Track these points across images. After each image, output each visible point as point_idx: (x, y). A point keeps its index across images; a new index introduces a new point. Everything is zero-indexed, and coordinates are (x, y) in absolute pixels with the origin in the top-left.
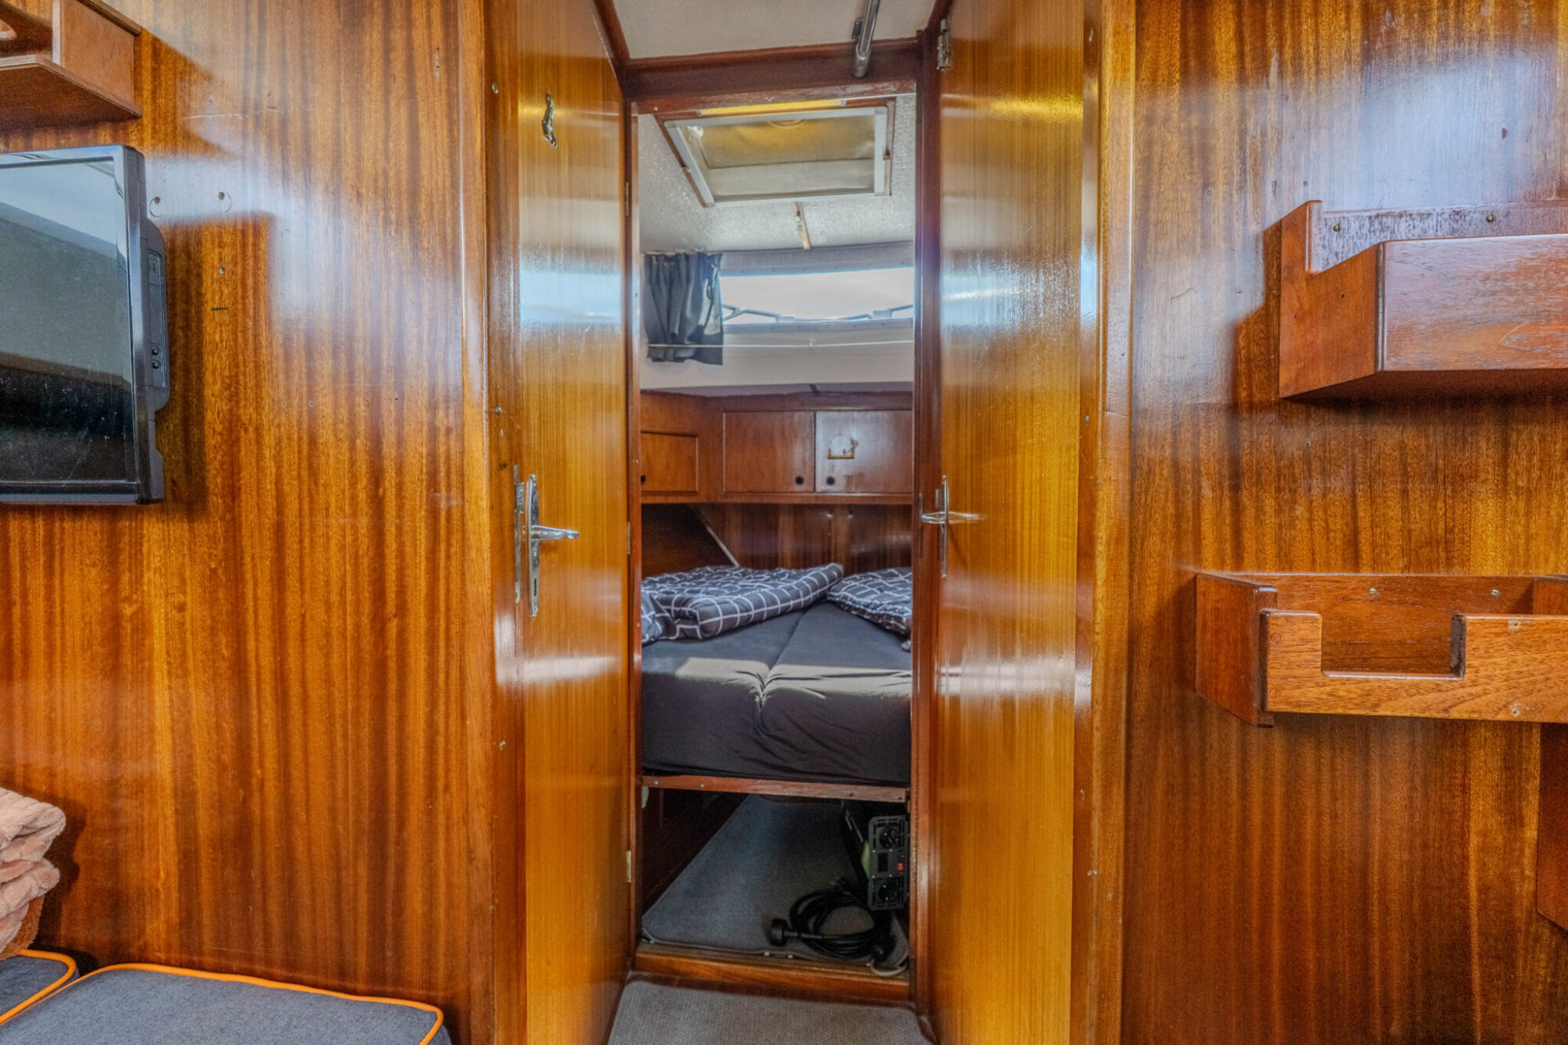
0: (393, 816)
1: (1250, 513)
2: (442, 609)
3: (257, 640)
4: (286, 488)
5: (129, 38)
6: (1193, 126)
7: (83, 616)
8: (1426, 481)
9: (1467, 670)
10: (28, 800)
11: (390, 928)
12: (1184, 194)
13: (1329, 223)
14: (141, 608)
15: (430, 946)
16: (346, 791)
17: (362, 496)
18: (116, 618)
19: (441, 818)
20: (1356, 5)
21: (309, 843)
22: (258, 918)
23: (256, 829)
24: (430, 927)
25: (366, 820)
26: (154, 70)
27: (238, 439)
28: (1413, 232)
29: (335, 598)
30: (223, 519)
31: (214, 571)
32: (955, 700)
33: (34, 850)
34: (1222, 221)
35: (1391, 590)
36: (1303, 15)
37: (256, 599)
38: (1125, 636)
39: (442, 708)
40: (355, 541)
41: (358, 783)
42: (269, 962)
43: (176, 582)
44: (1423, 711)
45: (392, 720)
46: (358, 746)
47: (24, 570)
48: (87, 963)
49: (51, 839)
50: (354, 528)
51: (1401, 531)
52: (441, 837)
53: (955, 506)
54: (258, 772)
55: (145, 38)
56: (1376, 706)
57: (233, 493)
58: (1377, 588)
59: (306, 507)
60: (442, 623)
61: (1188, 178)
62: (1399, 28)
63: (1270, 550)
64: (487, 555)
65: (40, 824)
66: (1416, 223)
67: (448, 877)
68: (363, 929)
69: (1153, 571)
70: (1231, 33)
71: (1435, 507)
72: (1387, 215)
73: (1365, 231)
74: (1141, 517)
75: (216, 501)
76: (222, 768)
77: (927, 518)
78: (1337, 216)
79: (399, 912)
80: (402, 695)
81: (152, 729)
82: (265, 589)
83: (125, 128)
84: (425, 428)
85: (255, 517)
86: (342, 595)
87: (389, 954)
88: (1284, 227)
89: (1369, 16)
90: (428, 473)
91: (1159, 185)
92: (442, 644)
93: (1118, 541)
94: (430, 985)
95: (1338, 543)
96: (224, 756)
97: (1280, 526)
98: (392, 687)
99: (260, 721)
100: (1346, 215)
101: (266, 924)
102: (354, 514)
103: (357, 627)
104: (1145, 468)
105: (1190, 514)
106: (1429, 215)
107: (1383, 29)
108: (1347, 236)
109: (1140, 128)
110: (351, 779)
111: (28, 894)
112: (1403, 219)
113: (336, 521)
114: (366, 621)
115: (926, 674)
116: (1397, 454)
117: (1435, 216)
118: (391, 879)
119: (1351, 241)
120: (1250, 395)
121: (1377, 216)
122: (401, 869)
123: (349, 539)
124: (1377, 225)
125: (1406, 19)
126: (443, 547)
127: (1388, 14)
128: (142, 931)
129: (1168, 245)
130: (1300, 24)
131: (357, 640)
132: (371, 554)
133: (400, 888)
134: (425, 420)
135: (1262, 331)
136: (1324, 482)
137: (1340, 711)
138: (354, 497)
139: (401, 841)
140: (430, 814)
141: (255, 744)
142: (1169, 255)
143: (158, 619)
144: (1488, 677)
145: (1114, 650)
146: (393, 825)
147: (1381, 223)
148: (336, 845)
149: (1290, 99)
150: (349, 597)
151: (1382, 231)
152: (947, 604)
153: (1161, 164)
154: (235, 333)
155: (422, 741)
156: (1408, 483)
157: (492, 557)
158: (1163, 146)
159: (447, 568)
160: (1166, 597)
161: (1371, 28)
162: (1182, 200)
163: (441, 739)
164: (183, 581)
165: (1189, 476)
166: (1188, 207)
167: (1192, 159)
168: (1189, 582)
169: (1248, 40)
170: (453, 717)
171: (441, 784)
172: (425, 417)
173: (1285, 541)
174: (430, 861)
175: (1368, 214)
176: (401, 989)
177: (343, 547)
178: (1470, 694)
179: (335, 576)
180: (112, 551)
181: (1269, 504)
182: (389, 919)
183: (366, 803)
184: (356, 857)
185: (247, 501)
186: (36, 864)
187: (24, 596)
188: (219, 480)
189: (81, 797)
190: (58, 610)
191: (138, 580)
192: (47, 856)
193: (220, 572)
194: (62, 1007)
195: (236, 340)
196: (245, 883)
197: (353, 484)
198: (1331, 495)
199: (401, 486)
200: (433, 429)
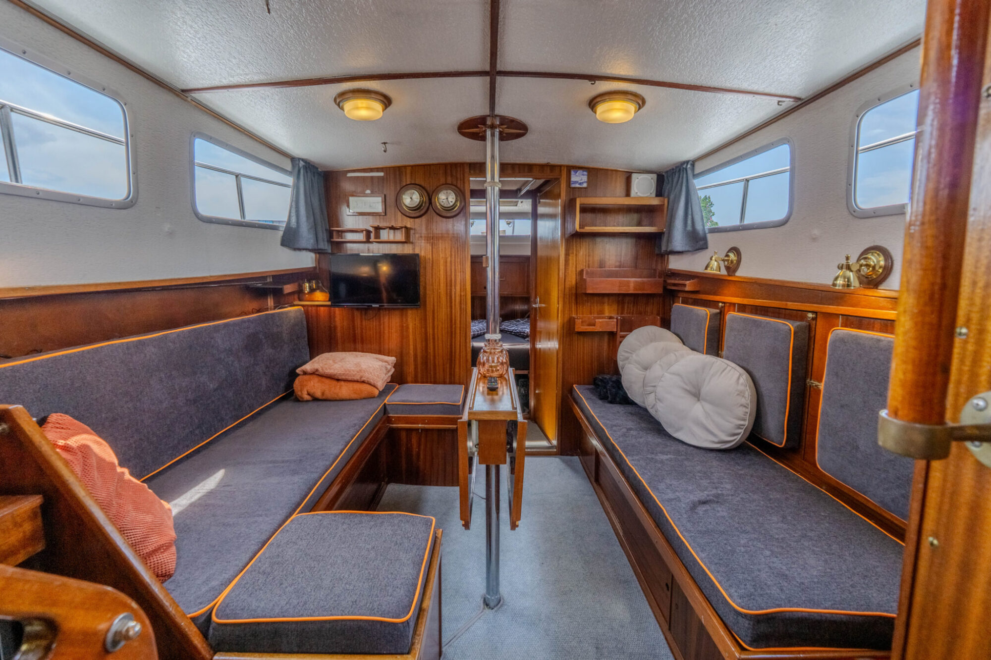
2: (463, 323)
14: (407, 325)
18: (403, 326)
21: (439, 362)
23: (429, 360)
25: (449, 357)
30: (423, 310)
32: (540, 349)
37: (429, 322)
41: (447, 351)
45: (453, 341)
46: (448, 346)
50: (447, 311)
52: (462, 359)
53: (540, 303)
54: (429, 350)
57: (425, 304)
59: (438, 307)
60: (462, 325)
68: (448, 373)
75: (422, 306)
77: (534, 306)
80: (455, 337)
82: (431, 321)
85: (429, 307)
86: (445, 322)
90: (460, 302)
92: (462, 329)
96: (423, 349)
98: (453, 336)
101: (430, 375)
102: (447, 309)
103: (447, 327)
113: (444, 310)
115: (533, 344)
126: (462, 313)
128: (408, 378)
131: (448, 329)
132: (450, 315)
133: (455, 368)
138: (447, 306)
139: (455, 361)
140: (460, 355)
143: (411, 326)
152: (538, 329)
164: (415, 320)
180: (402, 316)
187: (384, 323)
188: (422, 302)
190: (390, 325)
193: (422, 318)
197: (447, 304)
199: (455, 304)
200: (461, 295)
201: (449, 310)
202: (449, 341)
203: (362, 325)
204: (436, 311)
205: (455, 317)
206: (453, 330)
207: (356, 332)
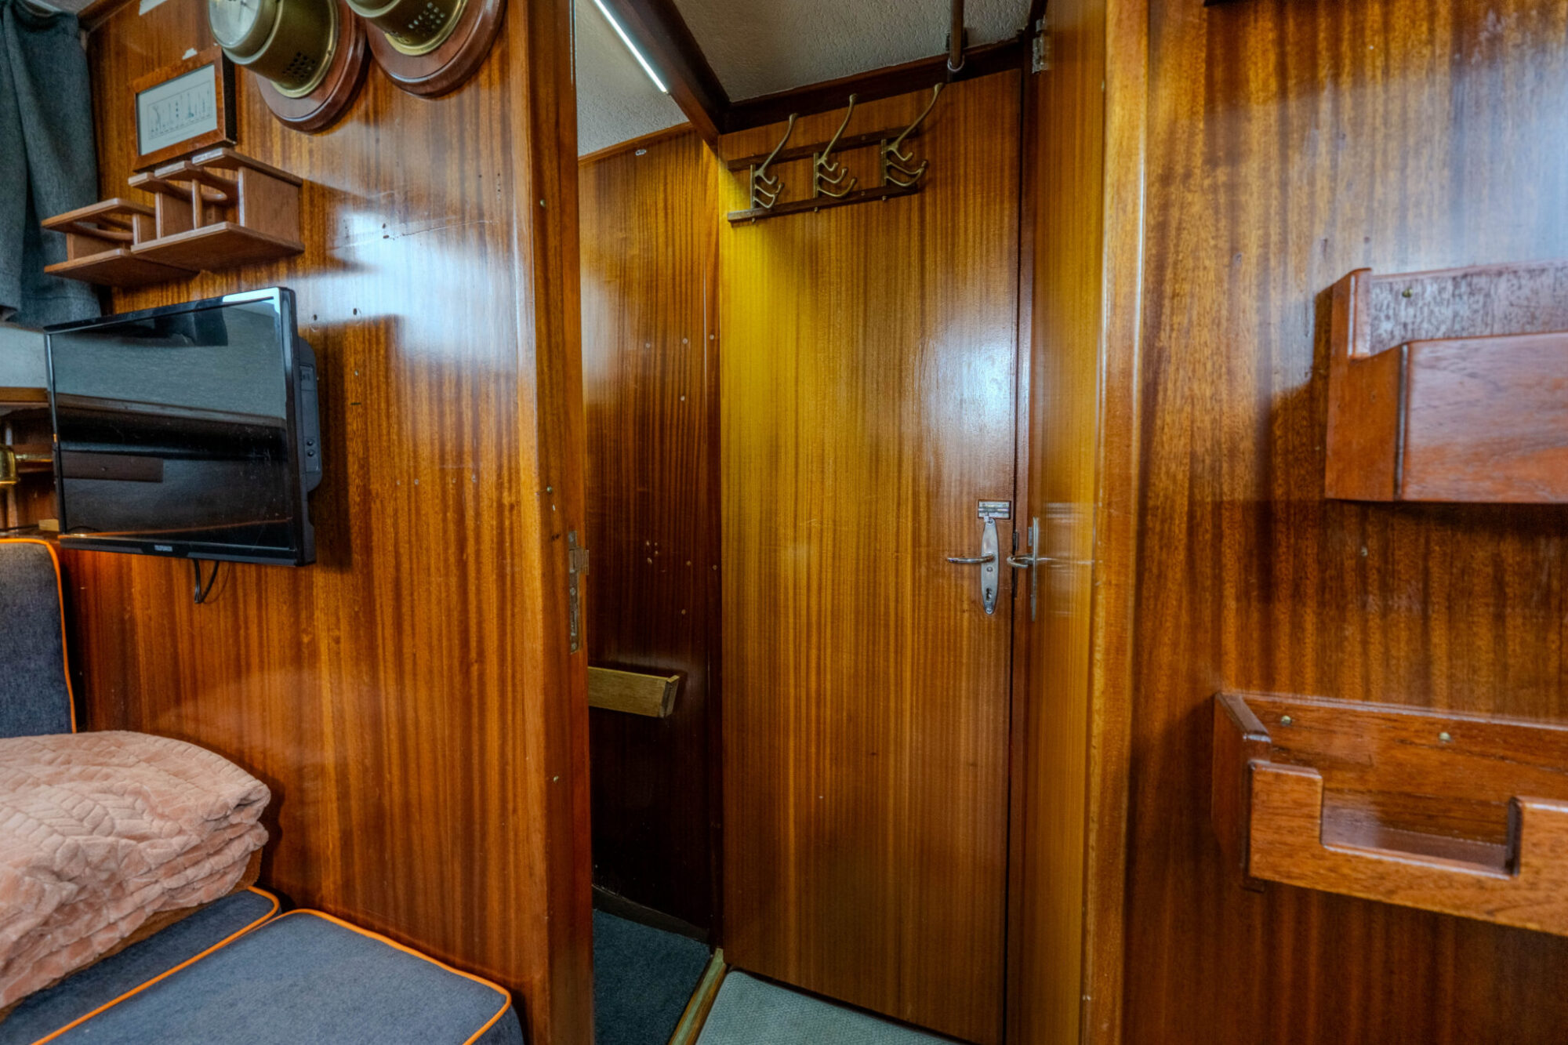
0: (477, 827)
1: (1284, 629)
2: (509, 659)
3: (385, 672)
4: (402, 551)
5: (294, 189)
6: (1220, 183)
7: (280, 641)
8: (1533, 605)
9: (1523, 869)
10: (250, 777)
11: (477, 919)
12: (1207, 263)
13: (1396, 287)
14: (313, 639)
15: (505, 939)
16: (445, 801)
17: (452, 560)
18: (298, 644)
19: (511, 835)
20: (1444, 10)
21: (422, 838)
22: (390, 892)
23: (388, 821)
24: (505, 924)
25: (459, 826)
26: (311, 213)
27: (370, 508)
28: (1518, 293)
29: (435, 642)
30: (361, 572)
31: (357, 613)
33: (249, 816)
34: (1254, 291)
35: (1472, 737)
36: (1368, 33)
37: (384, 639)
38: (1126, 752)
39: (510, 743)
40: (447, 596)
41: (453, 795)
42: (397, 926)
43: (333, 620)
44: (1458, 908)
46: (453, 767)
47: (245, 602)
48: (287, 904)
49: (262, 809)
50: (447, 585)
51: (1493, 664)
52: (512, 851)
54: (388, 776)
55: (305, 187)
56: (1391, 892)
57: (368, 550)
58: (1451, 734)
59: (415, 566)
60: (510, 671)
61: (1212, 242)
62: (1506, 33)
63: (1310, 674)
64: (540, 617)
65: (253, 797)
66: (1523, 282)
67: (517, 886)
68: (459, 914)
69: (1163, 684)
70: (1271, 67)
71: (1545, 639)
72: (1479, 274)
73: (1446, 295)
74: (1150, 624)
75: (357, 557)
76: (365, 770)
78: (1408, 278)
79: (483, 907)
80: (482, 728)
81: (322, 733)
82: (389, 631)
83: (295, 262)
84: (495, 504)
86: (440, 641)
87: (477, 940)
88: (1335, 294)
89: (1463, 24)
90: (498, 543)
91: (1177, 253)
92: (510, 689)
93: (1120, 650)
94: (505, 970)
95: (1402, 672)
96: (366, 761)
97: (1324, 647)
98: (475, 720)
99: (388, 736)
100: (1420, 277)
101: (396, 898)
102: (447, 575)
103: (450, 668)
104: (1155, 571)
105: (1209, 625)
106: (1543, 271)
107: (1483, 36)
108: (1420, 304)
109: (1154, 190)
110: (448, 792)
111: (246, 849)
112: (1504, 278)
113: (435, 579)
114: (456, 663)
116: (1490, 570)
117: (1552, 272)
118: (477, 879)
119: (1426, 310)
120: (1288, 493)
121: (1465, 276)
122: (484, 873)
123: (444, 595)
124: (1464, 288)
125: (1518, 19)
126: (509, 606)
127: (1492, 16)
128: (320, 888)
129: (1186, 321)
130: (1364, 44)
131: (451, 679)
132: (459, 608)
133: (483, 887)
134: (494, 498)
135: (1304, 418)
136: (1385, 599)
137: (1343, 891)
138: (446, 560)
139: (483, 849)
140: (503, 829)
141: (386, 755)
142: (1188, 332)
143: (324, 647)
144: (1554, 882)
145: (1112, 768)
146: (477, 834)
147: (1470, 285)
148: (440, 844)
149: (1349, 139)
150: (445, 643)
151: (1472, 294)
153: (1179, 229)
154: (366, 424)
155: (497, 768)
156: (1504, 606)
157: (544, 618)
158: (1182, 208)
159: (512, 624)
160: (1178, 714)
161: (1466, 37)
162: (1205, 268)
163: (510, 768)
164: (338, 620)
165: (1208, 583)
166: (1212, 276)
167: (1217, 220)
168: (1206, 701)
169: (1292, 72)
170: (518, 751)
171: (510, 806)
172: (494, 495)
173: (1329, 665)
174: (504, 869)
175: (1453, 274)
176: (486, 970)
177: (439, 602)
178: (1527, 899)
179: (435, 623)
180: (295, 592)
181: (1310, 620)
182: (476, 913)
183: (459, 813)
184: (453, 856)
185: (377, 559)
186: (253, 827)
187: (246, 623)
188: (358, 542)
189: (281, 778)
190: (265, 635)
191: (311, 617)
192: (259, 820)
193: (361, 614)
194: (263, 938)
195: (366, 429)
196: (381, 861)
197: (446, 549)
198: (1394, 615)
199: (478, 553)
200: (500, 505)
201: (453, 581)
202: (458, 742)
203: (191, 621)
204: (405, 584)
205: (480, 624)
206: (474, 691)
207: (180, 646)
